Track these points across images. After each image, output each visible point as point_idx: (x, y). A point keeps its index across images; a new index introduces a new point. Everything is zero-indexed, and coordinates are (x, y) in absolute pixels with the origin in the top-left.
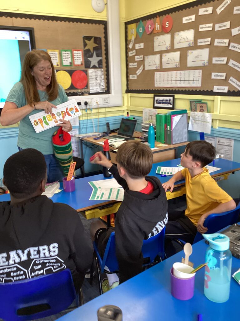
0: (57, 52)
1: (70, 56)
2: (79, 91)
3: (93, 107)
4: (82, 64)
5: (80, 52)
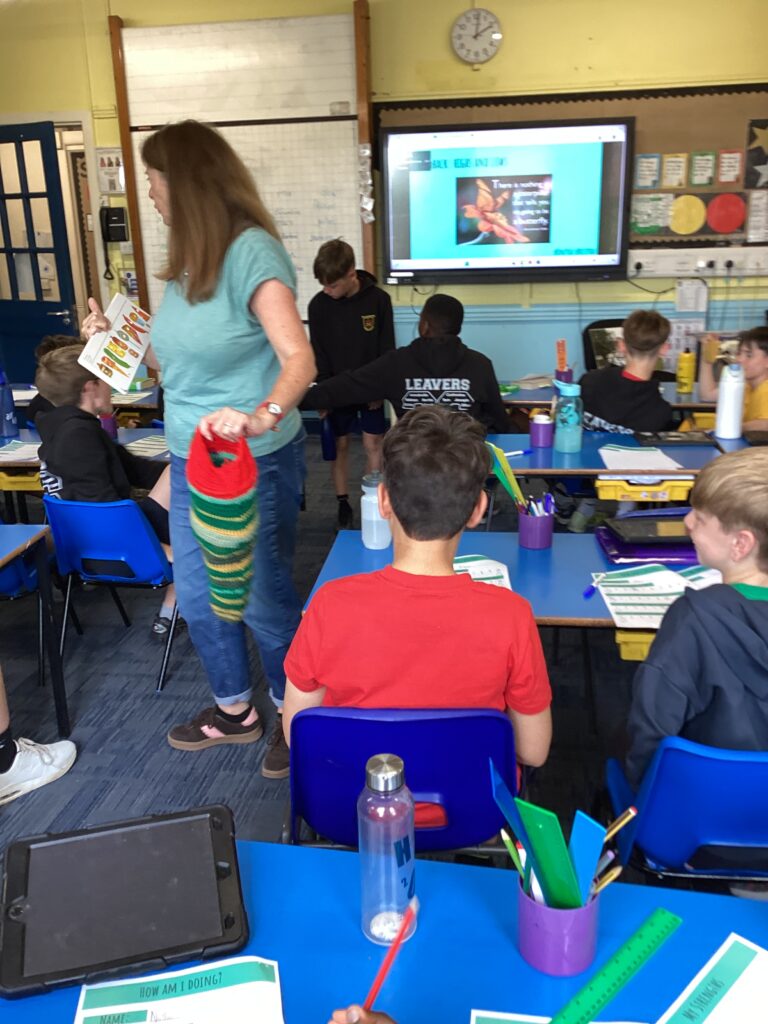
0: (682, 158)
1: (711, 164)
2: (721, 237)
3: (748, 272)
4: (738, 180)
5: (738, 156)
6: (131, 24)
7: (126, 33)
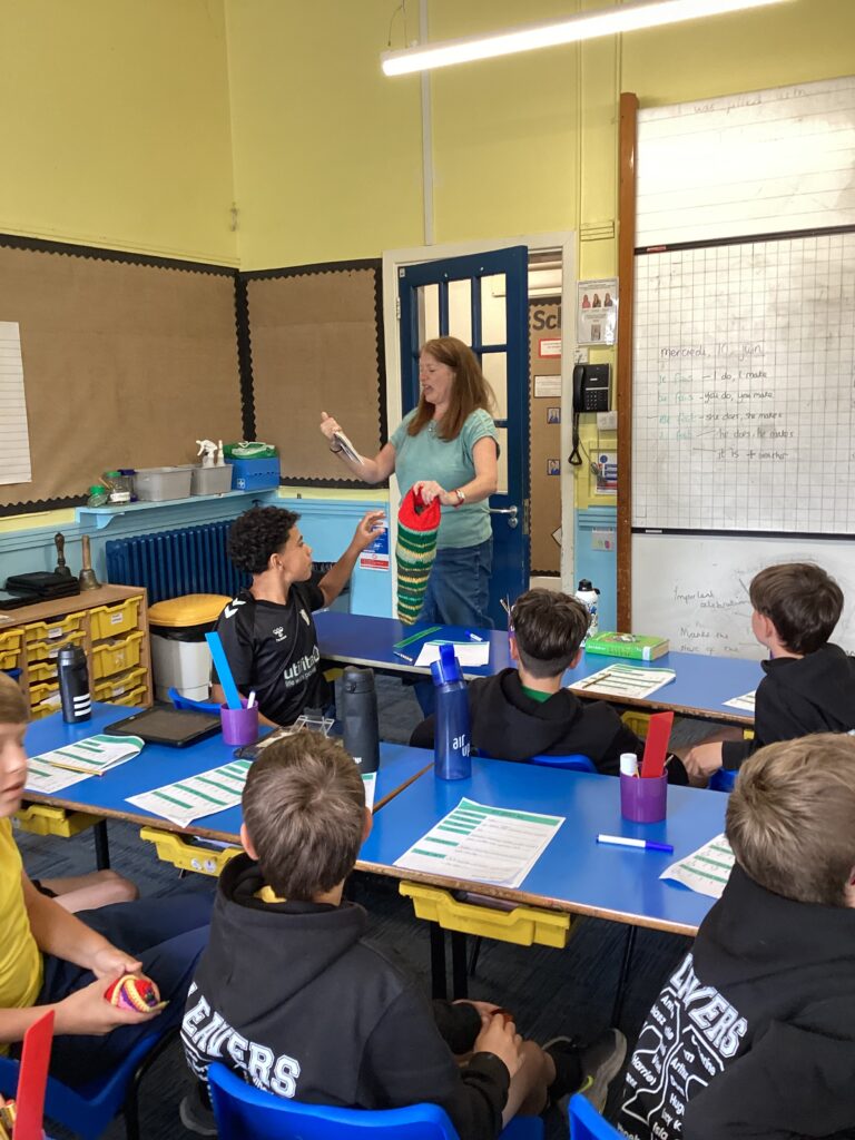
6: (652, 103)
7: (645, 117)
